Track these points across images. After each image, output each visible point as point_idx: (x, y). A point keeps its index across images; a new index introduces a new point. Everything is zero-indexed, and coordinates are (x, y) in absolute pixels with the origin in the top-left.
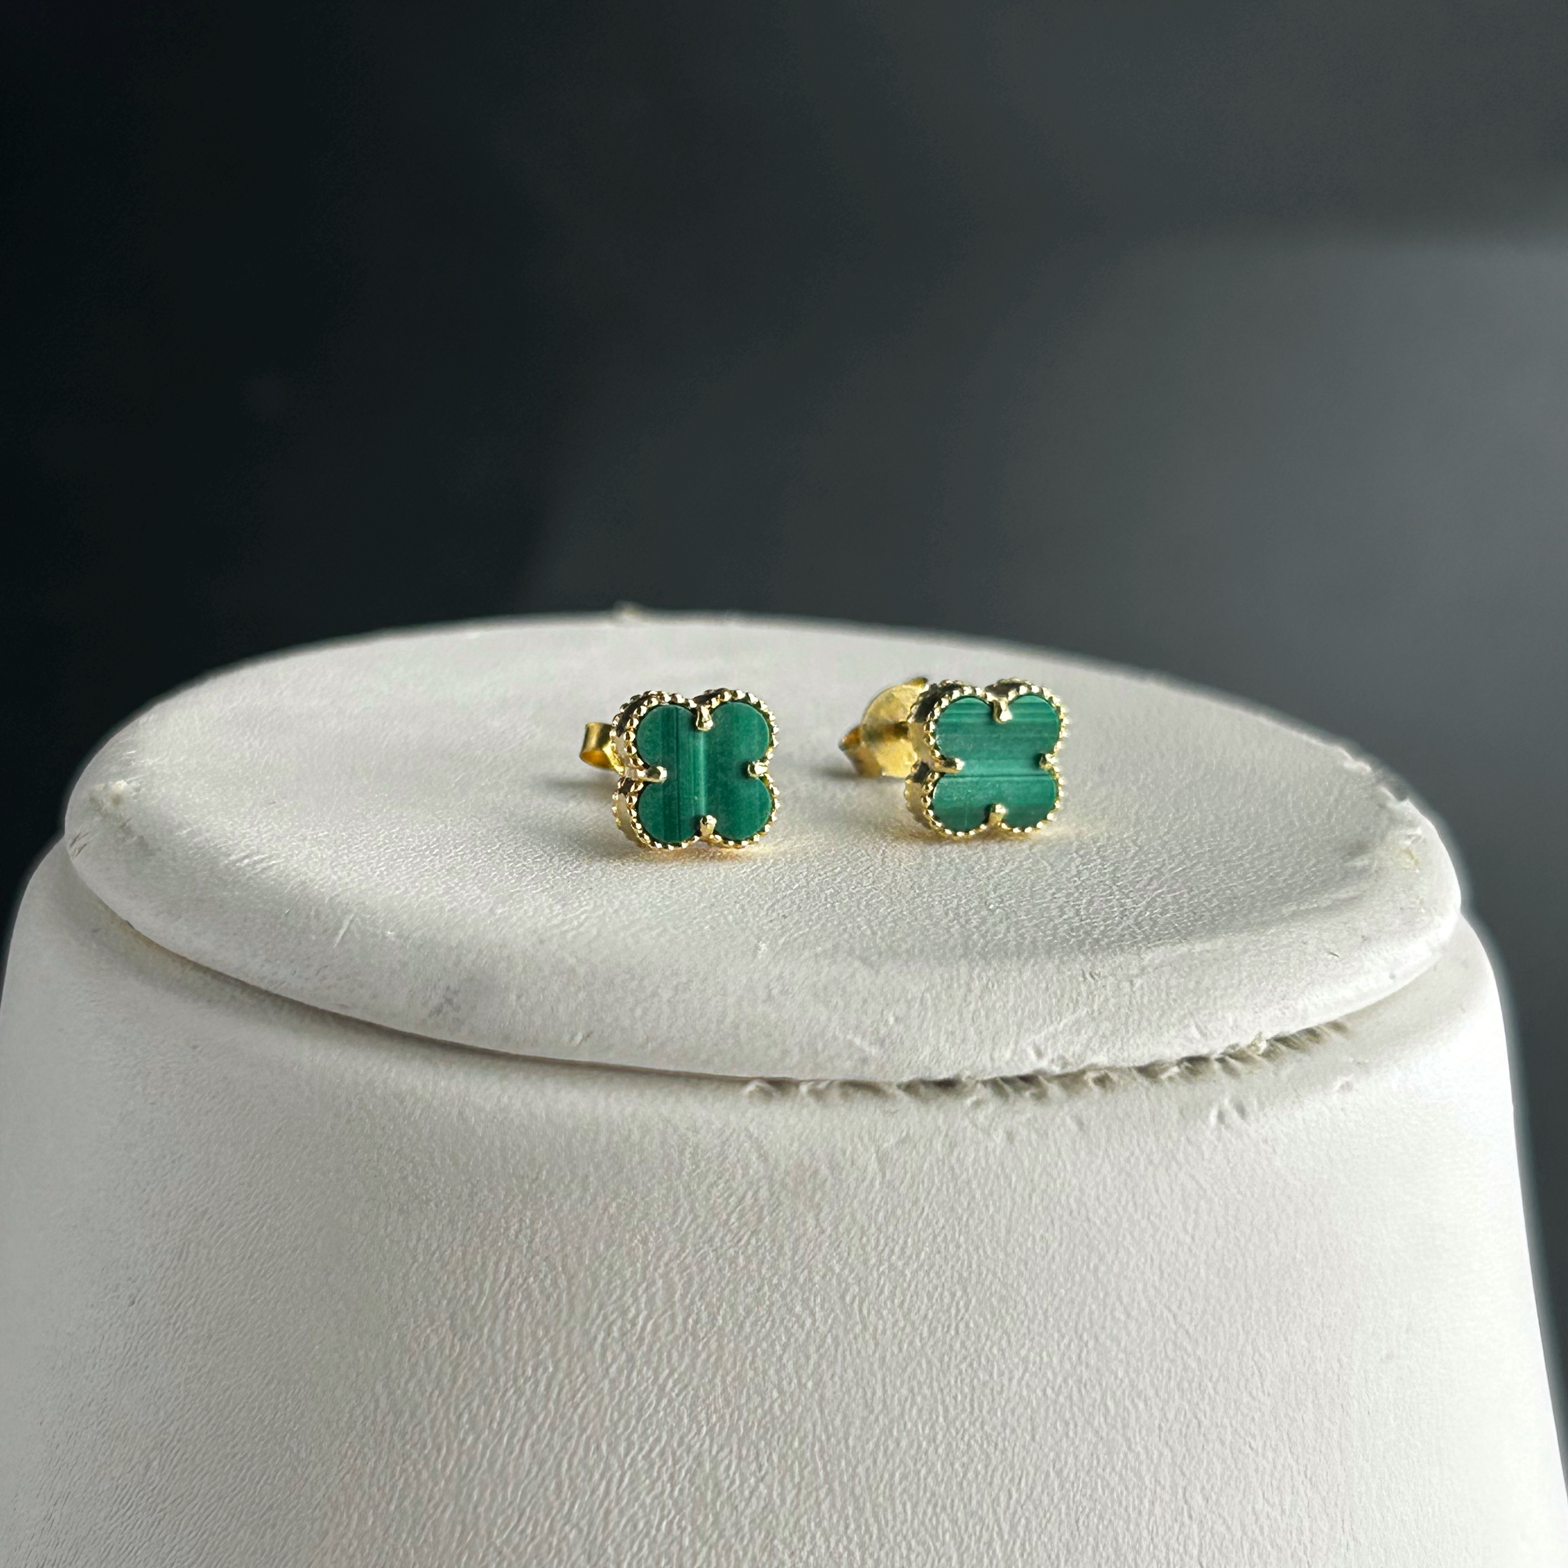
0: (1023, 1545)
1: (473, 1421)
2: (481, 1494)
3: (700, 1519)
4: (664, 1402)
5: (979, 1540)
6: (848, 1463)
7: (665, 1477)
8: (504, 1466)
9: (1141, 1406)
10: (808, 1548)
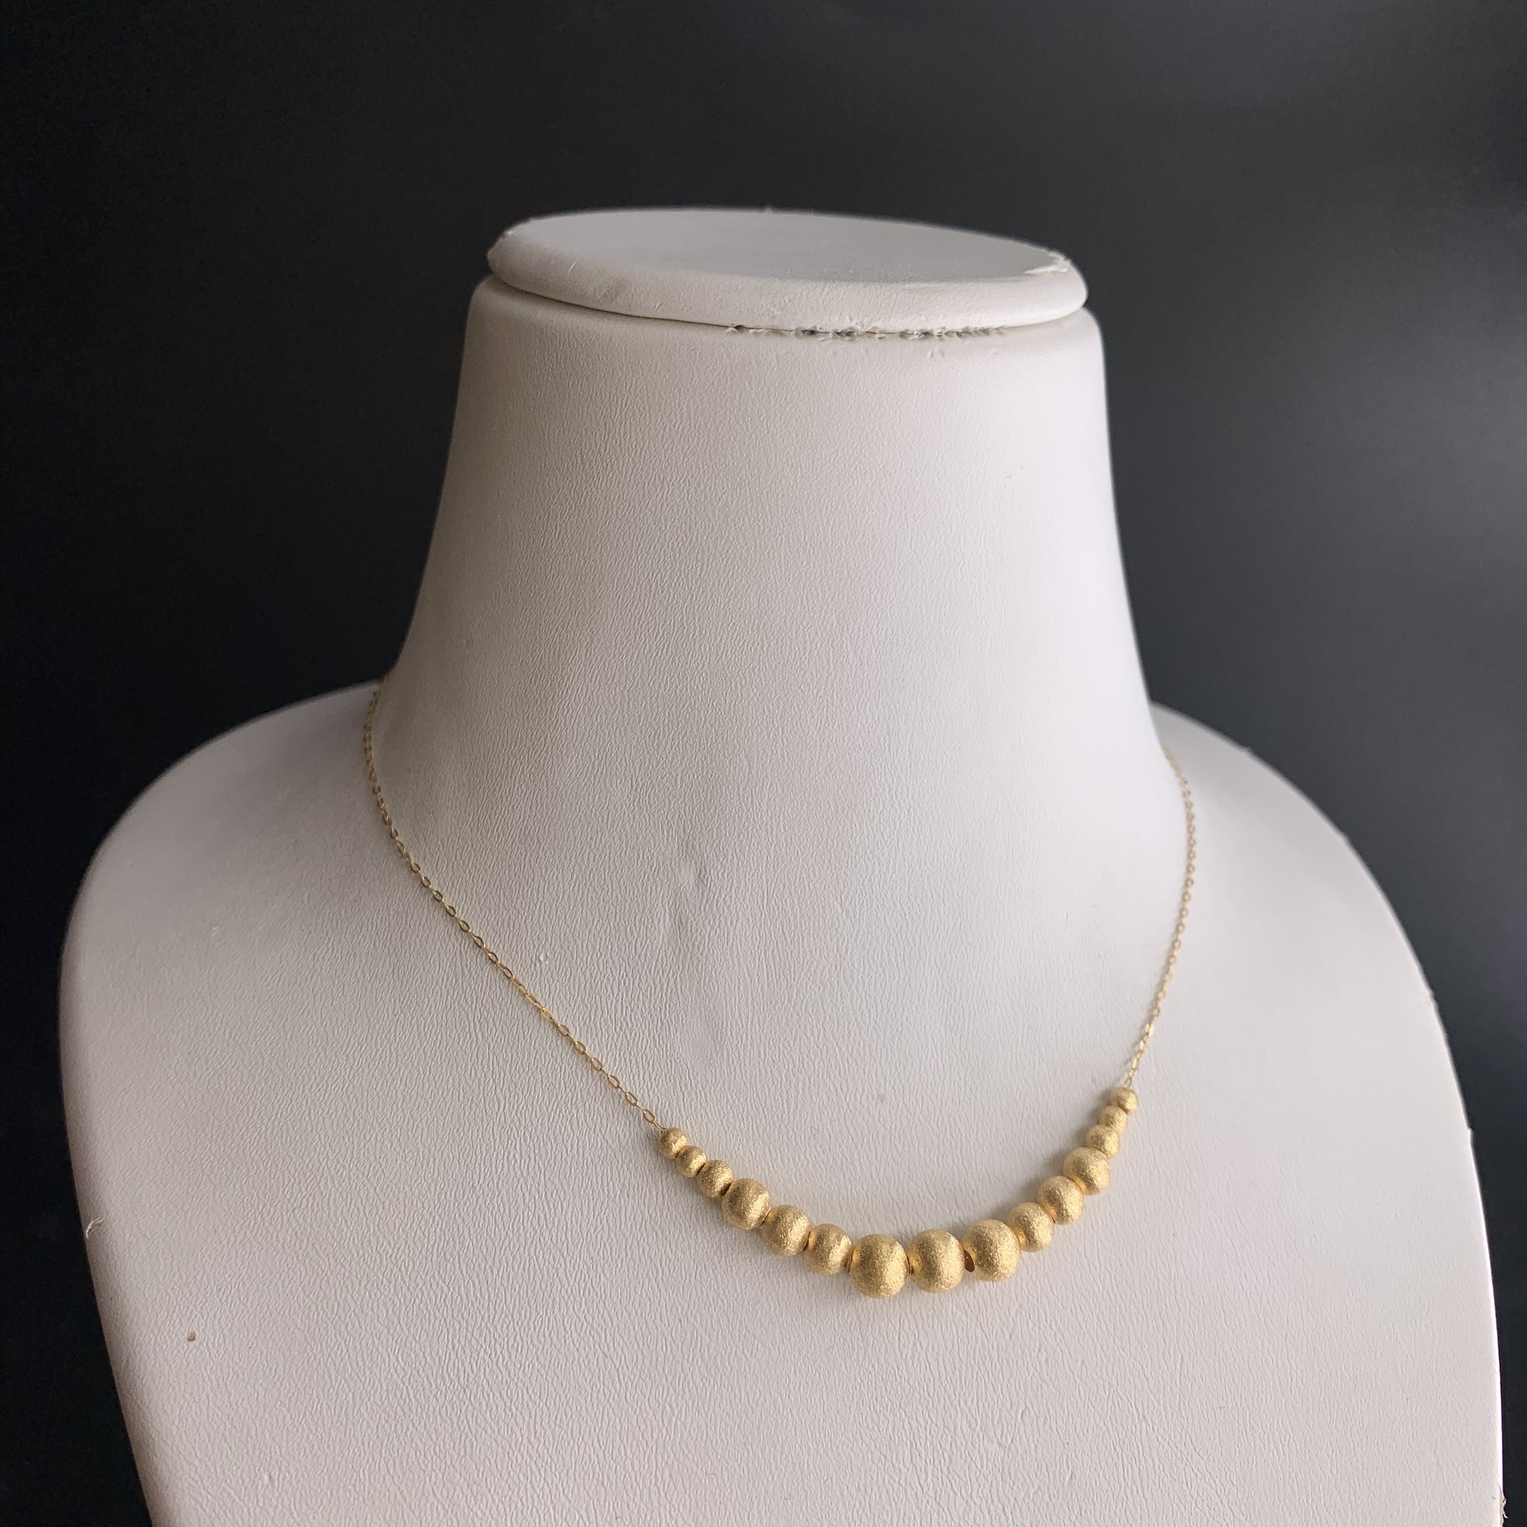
0: (832, 529)
1: (612, 466)
2: (615, 497)
3: (698, 509)
4: (686, 459)
5: (813, 525)
6: (759, 489)
7: (685, 491)
8: (623, 485)
9: (888, 477)
10: (742, 523)
